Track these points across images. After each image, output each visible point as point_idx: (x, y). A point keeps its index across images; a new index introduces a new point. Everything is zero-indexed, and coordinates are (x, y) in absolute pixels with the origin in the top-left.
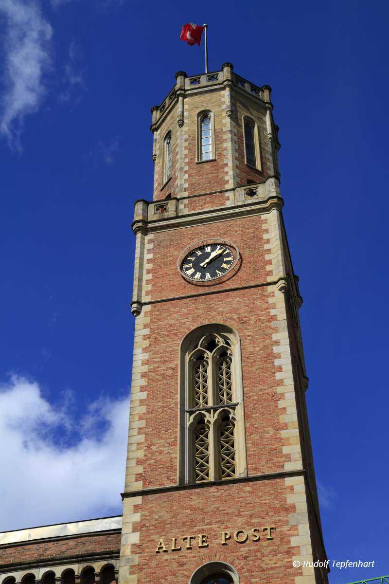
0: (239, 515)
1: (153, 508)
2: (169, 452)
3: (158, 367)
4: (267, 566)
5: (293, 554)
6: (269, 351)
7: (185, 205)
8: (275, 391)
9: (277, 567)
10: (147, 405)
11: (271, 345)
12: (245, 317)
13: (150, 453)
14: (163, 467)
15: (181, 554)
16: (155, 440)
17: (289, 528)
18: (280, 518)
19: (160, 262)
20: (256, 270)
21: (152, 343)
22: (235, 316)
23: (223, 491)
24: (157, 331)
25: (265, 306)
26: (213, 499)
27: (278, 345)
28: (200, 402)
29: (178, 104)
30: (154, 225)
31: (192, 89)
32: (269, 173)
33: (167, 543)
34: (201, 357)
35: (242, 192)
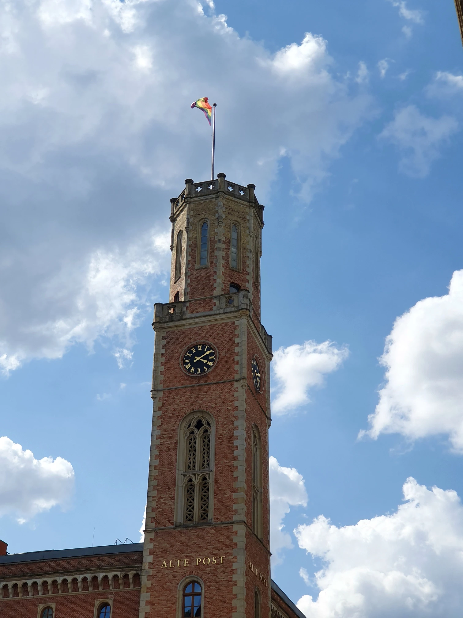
0: (207, 548)
1: (161, 541)
2: (170, 504)
3: (166, 442)
4: (219, 580)
5: (233, 573)
6: (231, 434)
8: (232, 464)
9: (224, 581)
10: (159, 470)
11: (233, 429)
12: (219, 406)
13: (160, 504)
14: (167, 514)
15: (175, 570)
16: (162, 495)
17: (233, 558)
18: (229, 551)
19: (170, 357)
20: (228, 368)
21: (163, 422)
22: (214, 406)
23: (199, 532)
24: (166, 413)
25: (232, 398)
26: (193, 537)
27: (237, 430)
28: (191, 465)
29: (186, 210)
30: (166, 325)
31: (196, 197)
32: (248, 270)
33: (168, 563)
34: (192, 433)
35: (224, 300)
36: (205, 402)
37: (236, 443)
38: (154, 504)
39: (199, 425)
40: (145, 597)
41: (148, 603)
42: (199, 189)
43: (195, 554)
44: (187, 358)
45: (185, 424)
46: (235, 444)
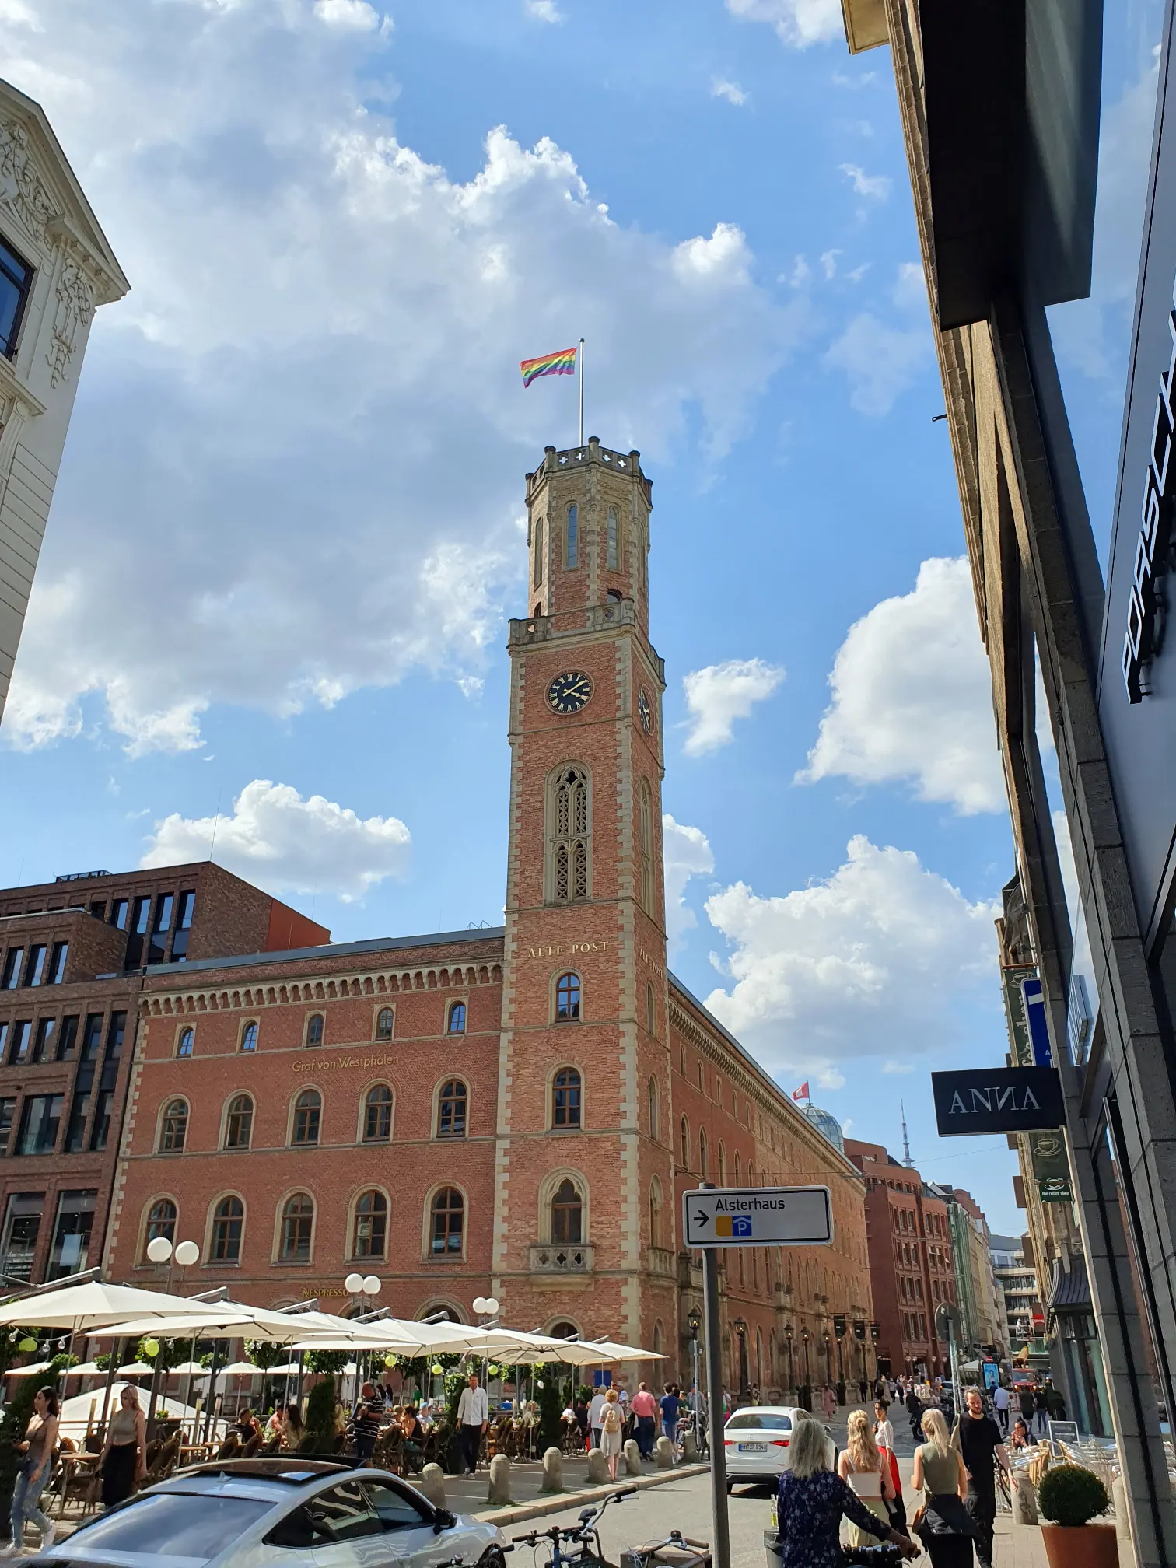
0: (585, 932)
1: (526, 924)
3: (529, 800)
5: (622, 962)
6: (613, 788)
7: (552, 624)
8: (616, 826)
9: (608, 972)
10: (522, 835)
11: (616, 783)
12: (597, 753)
13: (523, 878)
14: (533, 890)
15: (545, 960)
17: (618, 944)
18: (613, 935)
19: (531, 690)
20: (608, 704)
22: (590, 753)
24: (528, 764)
25: (613, 743)
27: (621, 783)
28: (562, 829)
29: (547, 488)
30: (524, 648)
31: (559, 471)
32: (631, 571)
33: (536, 951)
34: (563, 788)
35: (600, 613)
36: (578, 747)
37: (619, 800)
38: (517, 878)
39: (572, 778)
40: (508, 993)
41: (512, 1001)
42: (564, 460)
43: (570, 939)
44: (554, 691)
45: (553, 778)
46: (618, 802)
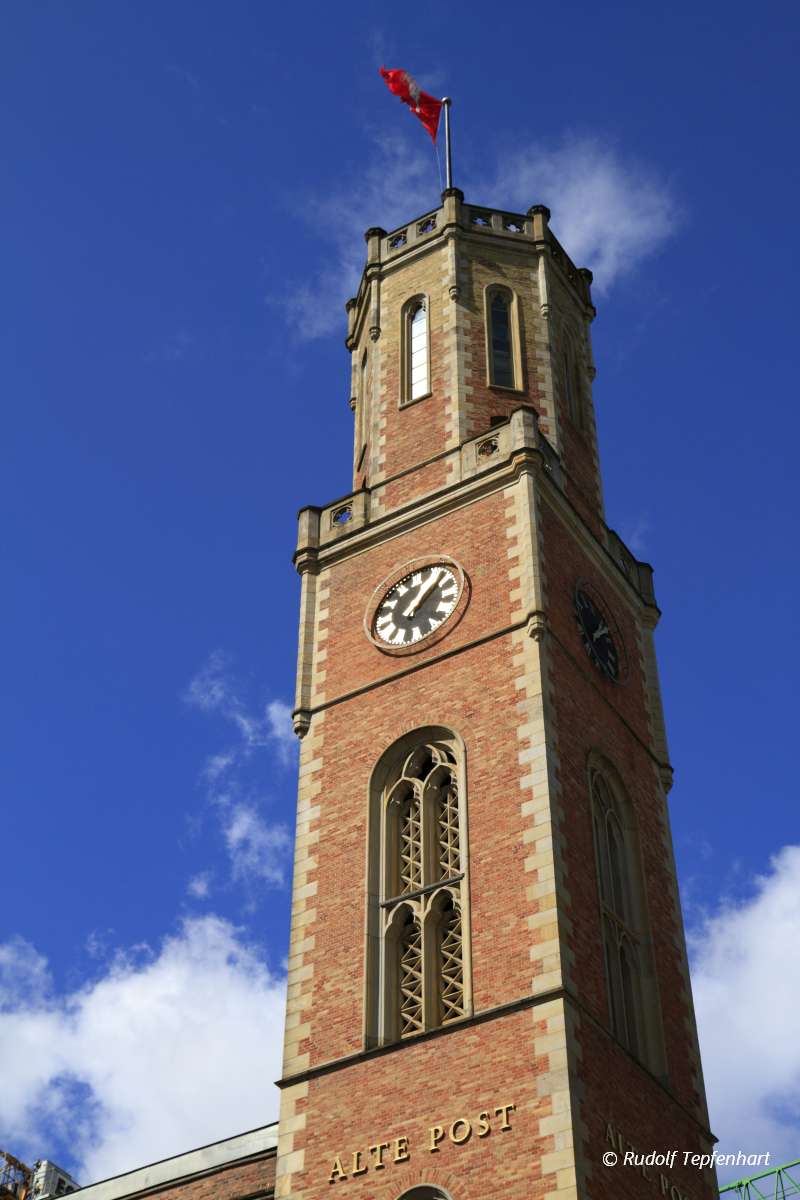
0: (458, 1092)
1: (326, 1101)
2: (349, 992)
3: (336, 830)
4: (500, 1181)
5: (543, 1152)
6: (512, 762)
7: (380, 499)
8: (520, 840)
9: (516, 1181)
10: (319, 907)
11: (516, 750)
12: (475, 702)
14: (341, 1021)
15: (368, 1180)
16: (329, 972)
18: (524, 1086)
19: (341, 623)
20: (494, 604)
21: (326, 785)
22: (459, 705)
23: (433, 1050)
25: (507, 674)
26: (417, 1069)
28: (409, 880)
29: (372, 295)
30: (327, 552)
31: (393, 259)
32: (542, 387)
33: (346, 1162)
34: (410, 795)
35: (471, 449)
36: (435, 703)
37: (525, 782)
38: (306, 1001)
39: (424, 767)
43: (425, 1117)
45: (385, 775)
46: (524, 786)
